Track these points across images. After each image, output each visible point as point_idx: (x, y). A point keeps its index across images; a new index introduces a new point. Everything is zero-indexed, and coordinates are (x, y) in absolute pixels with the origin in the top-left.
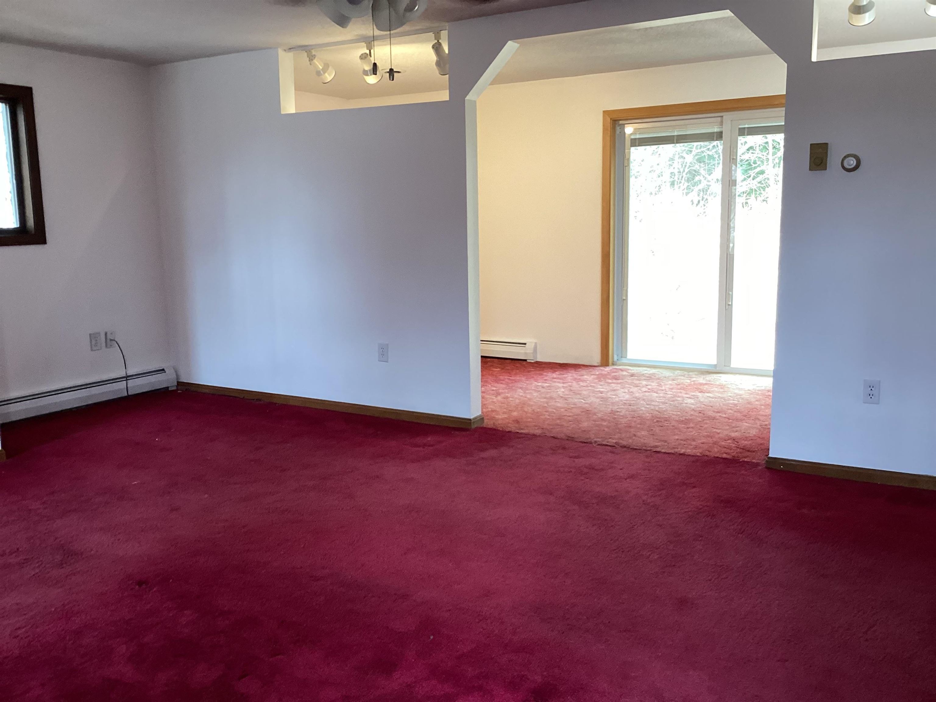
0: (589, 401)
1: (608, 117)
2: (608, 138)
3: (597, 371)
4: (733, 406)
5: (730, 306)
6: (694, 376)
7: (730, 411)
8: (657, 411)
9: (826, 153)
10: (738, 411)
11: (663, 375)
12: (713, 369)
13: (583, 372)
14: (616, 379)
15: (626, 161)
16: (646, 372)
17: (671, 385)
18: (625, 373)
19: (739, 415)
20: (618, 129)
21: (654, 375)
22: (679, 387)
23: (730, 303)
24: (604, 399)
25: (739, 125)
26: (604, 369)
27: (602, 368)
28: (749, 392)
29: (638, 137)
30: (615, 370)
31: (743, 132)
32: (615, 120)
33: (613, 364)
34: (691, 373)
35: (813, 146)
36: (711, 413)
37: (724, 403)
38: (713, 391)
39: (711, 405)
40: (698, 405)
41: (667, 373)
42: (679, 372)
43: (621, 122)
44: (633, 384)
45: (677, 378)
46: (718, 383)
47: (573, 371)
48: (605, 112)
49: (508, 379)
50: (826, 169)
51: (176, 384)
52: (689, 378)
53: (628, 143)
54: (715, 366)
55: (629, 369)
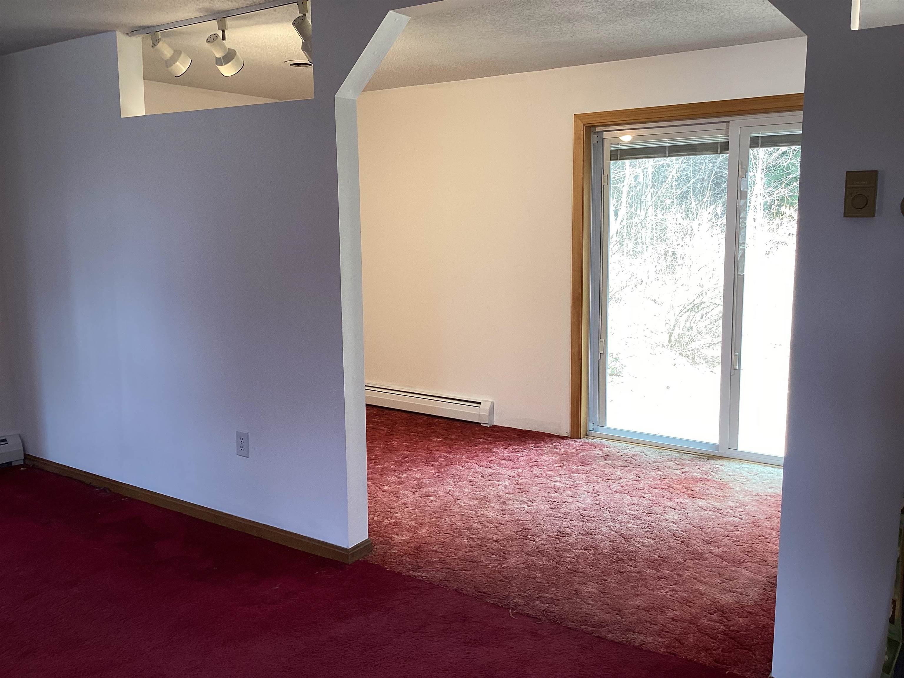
0: (533, 509)
1: (580, 122)
2: (581, 150)
3: (563, 447)
4: (731, 528)
5: (736, 371)
6: (688, 462)
7: (726, 541)
8: (622, 535)
9: (875, 188)
10: (737, 542)
11: (647, 459)
12: (714, 452)
13: (545, 448)
14: (584, 464)
15: (604, 179)
16: (625, 451)
17: (654, 478)
18: (598, 452)
19: (737, 550)
20: (594, 139)
21: (634, 457)
22: (663, 484)
23: (737, 368)
24: (556, 505)
25: (751, 133)
26: (573, 442)
27: (570, 442)
28: (757, 498)
29: (619, 148)
30: (587, 446)
31: (755, 143)
32: (590, 127)
33: (587, 435)
34: (685, 457)
35: (851, 176)
36: (698, 546)
37: (720, 521)
38: (707, 495)
39: (701, 525)
40: (682, 525)
41: (653, 455)
42: (669, 452)
43: (598, 129)
44: (603, 476)
45: (665, 464)
46: (716, 478)
47: (532, 447)
48: (577, 117)
49: (445, 457)
50: (874, 216)
51: (23, 458)
52: (680, 467)
53: (607, 154)
54: (717, 447)
55: (604, 446)
